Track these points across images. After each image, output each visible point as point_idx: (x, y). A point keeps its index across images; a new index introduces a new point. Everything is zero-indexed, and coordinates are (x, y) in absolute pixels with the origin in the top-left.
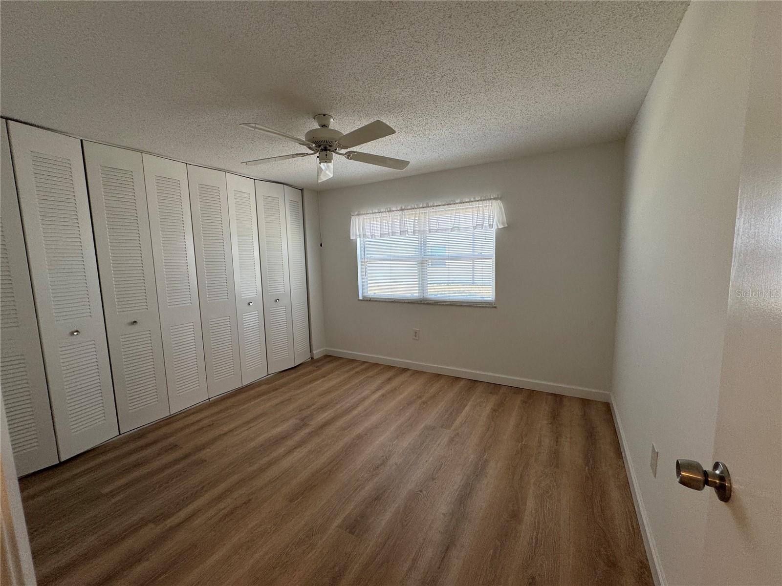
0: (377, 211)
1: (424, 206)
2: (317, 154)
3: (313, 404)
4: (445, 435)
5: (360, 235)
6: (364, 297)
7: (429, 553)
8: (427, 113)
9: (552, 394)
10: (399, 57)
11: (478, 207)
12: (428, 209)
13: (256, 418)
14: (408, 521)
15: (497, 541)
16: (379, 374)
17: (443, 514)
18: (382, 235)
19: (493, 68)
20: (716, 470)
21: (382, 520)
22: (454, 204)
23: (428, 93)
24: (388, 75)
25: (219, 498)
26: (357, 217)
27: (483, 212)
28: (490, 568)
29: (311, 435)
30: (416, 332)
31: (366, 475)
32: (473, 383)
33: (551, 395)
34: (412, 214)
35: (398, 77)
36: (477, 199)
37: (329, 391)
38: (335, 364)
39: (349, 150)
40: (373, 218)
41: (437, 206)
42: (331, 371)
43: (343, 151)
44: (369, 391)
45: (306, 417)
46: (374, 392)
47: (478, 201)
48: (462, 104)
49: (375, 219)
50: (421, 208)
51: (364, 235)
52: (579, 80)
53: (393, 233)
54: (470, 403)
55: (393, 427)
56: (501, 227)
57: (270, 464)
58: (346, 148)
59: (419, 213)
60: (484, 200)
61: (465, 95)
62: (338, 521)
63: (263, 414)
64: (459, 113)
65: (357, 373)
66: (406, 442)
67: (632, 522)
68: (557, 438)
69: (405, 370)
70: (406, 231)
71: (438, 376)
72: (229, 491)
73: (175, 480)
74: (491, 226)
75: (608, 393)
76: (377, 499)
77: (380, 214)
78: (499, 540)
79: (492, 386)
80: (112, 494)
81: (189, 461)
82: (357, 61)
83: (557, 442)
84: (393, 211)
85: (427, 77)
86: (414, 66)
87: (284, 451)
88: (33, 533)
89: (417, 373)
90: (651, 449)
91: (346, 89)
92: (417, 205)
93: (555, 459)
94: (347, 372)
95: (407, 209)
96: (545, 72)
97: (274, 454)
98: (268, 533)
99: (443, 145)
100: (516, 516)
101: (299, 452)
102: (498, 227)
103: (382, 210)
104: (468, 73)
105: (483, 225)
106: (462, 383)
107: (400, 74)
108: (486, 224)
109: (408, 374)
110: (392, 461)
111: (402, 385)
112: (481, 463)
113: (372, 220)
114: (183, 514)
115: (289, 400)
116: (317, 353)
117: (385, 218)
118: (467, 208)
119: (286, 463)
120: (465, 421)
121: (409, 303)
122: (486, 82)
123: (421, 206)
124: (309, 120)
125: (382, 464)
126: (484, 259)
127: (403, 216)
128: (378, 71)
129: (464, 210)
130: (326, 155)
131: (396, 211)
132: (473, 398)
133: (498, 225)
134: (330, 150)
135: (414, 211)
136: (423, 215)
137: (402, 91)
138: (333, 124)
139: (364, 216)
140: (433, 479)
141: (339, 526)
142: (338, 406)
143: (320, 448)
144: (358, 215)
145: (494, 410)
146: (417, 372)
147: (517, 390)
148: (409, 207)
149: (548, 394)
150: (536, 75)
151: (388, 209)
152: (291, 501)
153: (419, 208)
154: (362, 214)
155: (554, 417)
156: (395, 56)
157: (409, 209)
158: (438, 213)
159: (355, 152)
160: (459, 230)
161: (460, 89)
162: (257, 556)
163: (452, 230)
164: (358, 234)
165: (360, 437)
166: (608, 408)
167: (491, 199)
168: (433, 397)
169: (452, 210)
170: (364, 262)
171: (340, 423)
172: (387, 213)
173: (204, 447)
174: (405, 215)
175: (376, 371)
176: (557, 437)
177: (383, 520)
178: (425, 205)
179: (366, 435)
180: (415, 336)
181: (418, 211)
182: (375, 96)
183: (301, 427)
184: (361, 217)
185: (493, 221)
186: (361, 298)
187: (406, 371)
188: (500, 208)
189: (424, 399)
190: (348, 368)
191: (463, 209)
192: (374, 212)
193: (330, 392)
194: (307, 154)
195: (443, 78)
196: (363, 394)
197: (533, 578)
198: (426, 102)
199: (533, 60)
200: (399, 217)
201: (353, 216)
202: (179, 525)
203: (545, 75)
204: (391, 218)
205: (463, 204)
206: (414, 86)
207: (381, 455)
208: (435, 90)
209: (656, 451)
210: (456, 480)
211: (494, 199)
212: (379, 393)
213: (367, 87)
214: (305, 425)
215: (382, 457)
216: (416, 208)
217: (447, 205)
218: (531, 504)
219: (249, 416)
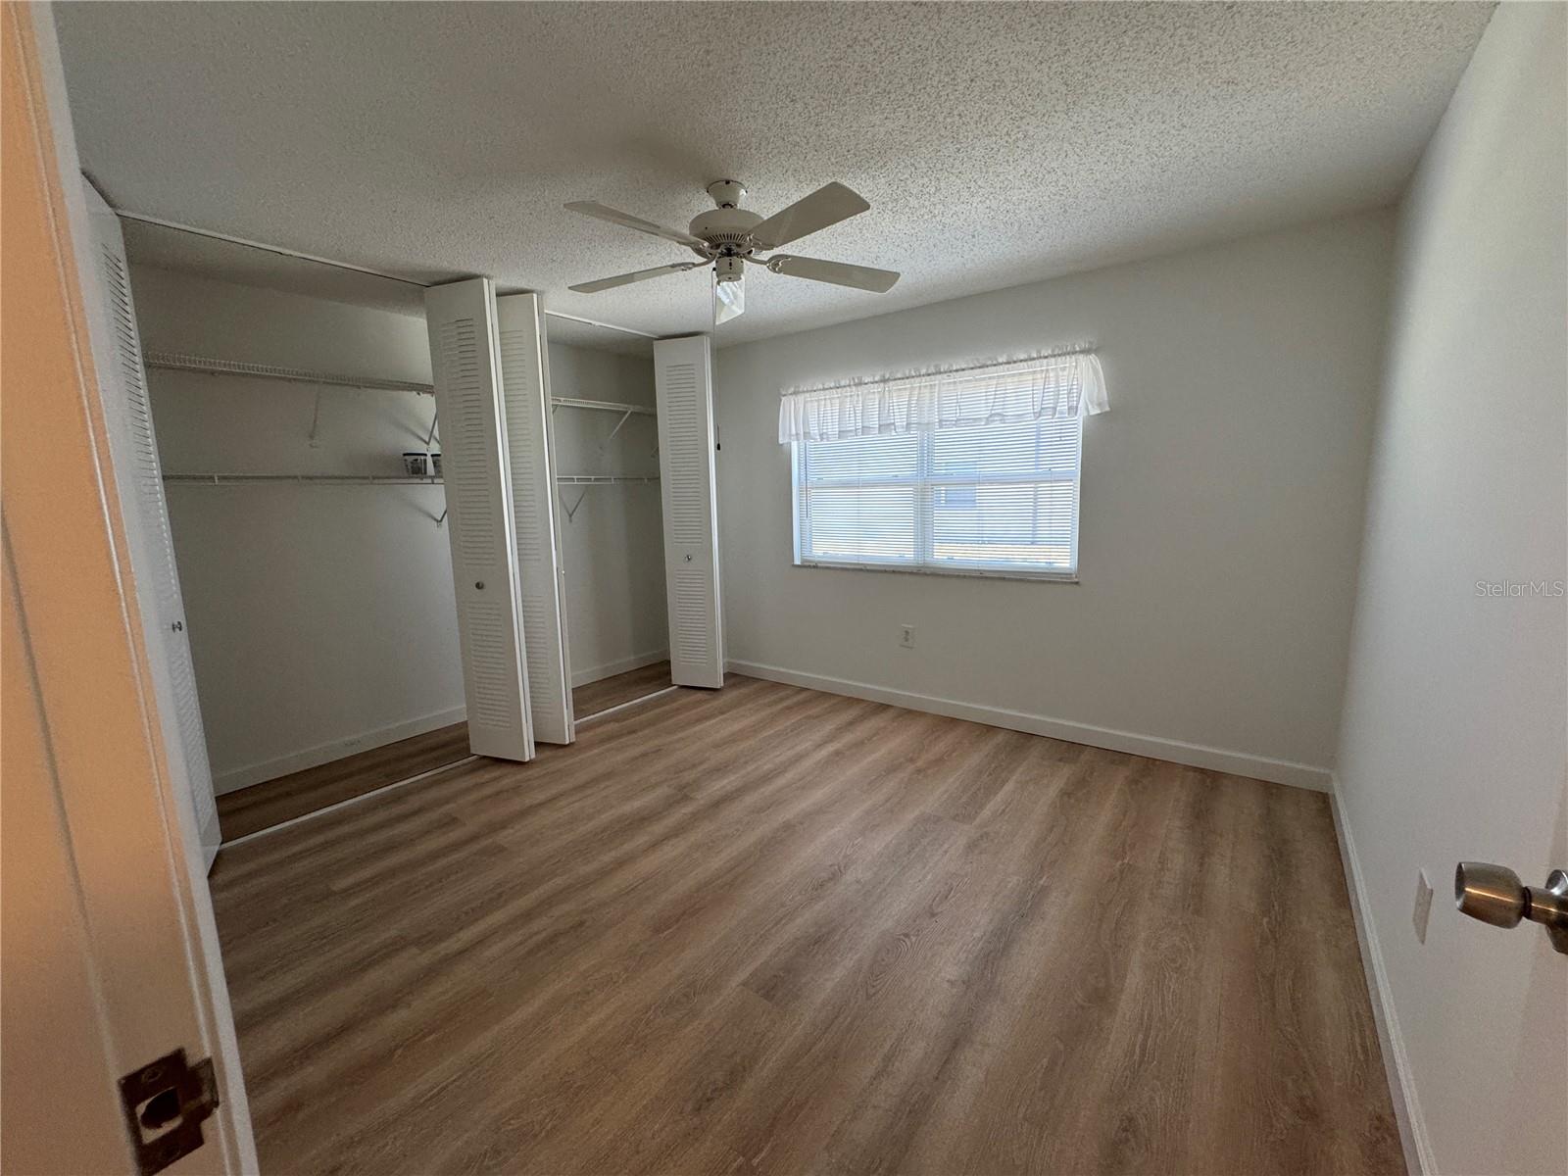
0: (832, 385)
1: (930, 372)
2: (713, 264)
3: (701, 763)
4: (961, 836)
5: (797, 434)
6: (803, 561)
7: (917, 1050)
8: (939, 166)
9: (1196, 769)
10: (878, 42)
11: (1047, 370)
12: (939, 377)
13: (595, 781)
14: (878, 987)
15: (1057, 1042)
16: (830, 712)
17: (948, 981)
18: (842, 434)
19: (1086, 51)
20: (1552, 888)
21: (827, 980)
22: (995, 365)
23: (941, 119)
24: (856, 84)
25: (528, 916)
26: (792, 398)
27: (1057, 382)
28: (1041, 1090)
29: (696, 818)
30: (907, 632)
31: (799, 897)
32: (1025, 738)
33: (1195, 771)
34: (905, 389)
35: (877, 87)
36: (1044, 353)
37: (732, 740)
38: (744, 691)
39: (777, 251)
40: (825, 399)
41: (957, 371)
42: (737, 704)
43: (766, 255)
44: (810, 743)
45: (688, 784)
46: (819, 746)
47: (1046, 357)
48: (1015, 141)
49: (828, 401)
50: (924, 375)
51: (807, 435)
52: (1285, 67)
53: (865, 429)
54: (1014, 777)
55: (855, 814)
56: (1094, 411)
57: (621, 864)
58: (771, 247)
59: (920, 387)
60: (1059, 355)
61: (1022, 118)
62: (743, 975)
63: (608, 775)
64: (1008, 161)
65: (789, 708)
66: (880, 843)
67: (1363, 1038)
68: (1202, 858)
69: (882, 708)
70: (891, 424)
71: (952, 722)
72: (547, 903)
73: (453, 878)
74: (1073, 410)
75: (1327, 771)
76: (819, 942)
77: (839, 390)
78: (1061, 1041)
79: (1065, 745)
80: (348, 893)
81: (475, 847)
82: (792, 57)
83: (1201, 865)
84: (866, 384)
85: (939, 82)
86: (911, 61)
87: (646, 842)
88: (227, 946)
89: (908, 714)
90: (1416, 884)
91: (771, 121)
92: (915, 370)
93: (1195, 897)
94: (770, 705)
95: (895, 379)
96: (1205, 53)
97: (627, 847)
98: (615, 983)
99: (974, 236)
100: (1102, 998)
101: (673, 845)
102: (1088, 411)
103: (843, 383)
104: (1030, 67)
105: (1055, 408)
106: (1000, 738)
107: (881, 80)
108: (1063, 407)
109: (890, 714)
110: (849, 877)
111: (874, 735)
112: (1032, 893)
113: (823, 402)
114: (466, 936)
115: (658, 751)
117: (848, 399)
118: (1021, 374)
119: (647, 865)
120: (1004, 810)
121: (894, 572)
122: (1067, 85)
123: (923, 371)
124: (697, 195)
125: (830, 879)
126: (1056, 481)
127: (887, 393)
128: (836, 77)
129: (1016, 379)
130: (731, 264)
131: (872, 383)
132: (1021, 769)
133: (1090, 407)
134: (737, 254)
135: (908, 384)
136: (927, 391)
137: (886, 118)
138: (744, 199)
139: (808, 395)
140: (933, 915)
141: (745, 984)
142: (750, 768)
143: (713, 842)
144: (795, 393)
145: (1066, 794)
146: (909, 712)
147: (1119, 757)
148: (899, 376)
149: (1187, 768)
150: (1182, 61)
151: (856, 381)
152: (657, 930)
153: (920, 376)
154: (804, 392)
155: (1200, 816)
156: (872, 40)
157: (899, 379)
158: (960, 387)
159: (787, 257)
160: (1003, 421)
161: (1011, 106)
162: (593, 1020)
163: (988, 420)
164: (794, 432)
165: (788, 827)
166: (1324, 804)
167: (1075, 353)
168: (939, 761)
169: (990, 378)
170: (805, 490)
171: (750, 799)
172: (854, 388)
173: (503, 825)
174: (889, 391)
175: (826, 705)
176: (1203, 855)
177: (829, 981)
178: (932, 370)
179: (802, 824)
180: (907, 640)
181: (917, 382)
182: (829, 133)
183: (678, 802)
184: (801, 398)
185: (1078, 402)
186: (797, 562)
187: (884, 709)
188: (1095, 372)
189: (920, 763)
190: (772, 697)
191: (1014, 375)
192: (826, 386)
193: (734, 741)
194: (694, 265)
195: (973, 84)
196: (799, 749)
197: (1131, 1120)
198: (936, 142)
199: (1178, 25)
200: (877, 396)
201: (784, 395)
202: (461, 953)
203: (1205, 59)
204: (860, 398)
205: (1012, 365)
206: (911, 106)
207: (830, 863)
208: (956, 113)
209: (1429, 887)
210: (979, 921)
211: (1082, 352)
212: (831, 748)
213: (812, 114)
214: (686, 798)
215: (831, 866)
216: (913, 377)
217: (980, 367)
218: (1135, 979)
219: (582, 777)
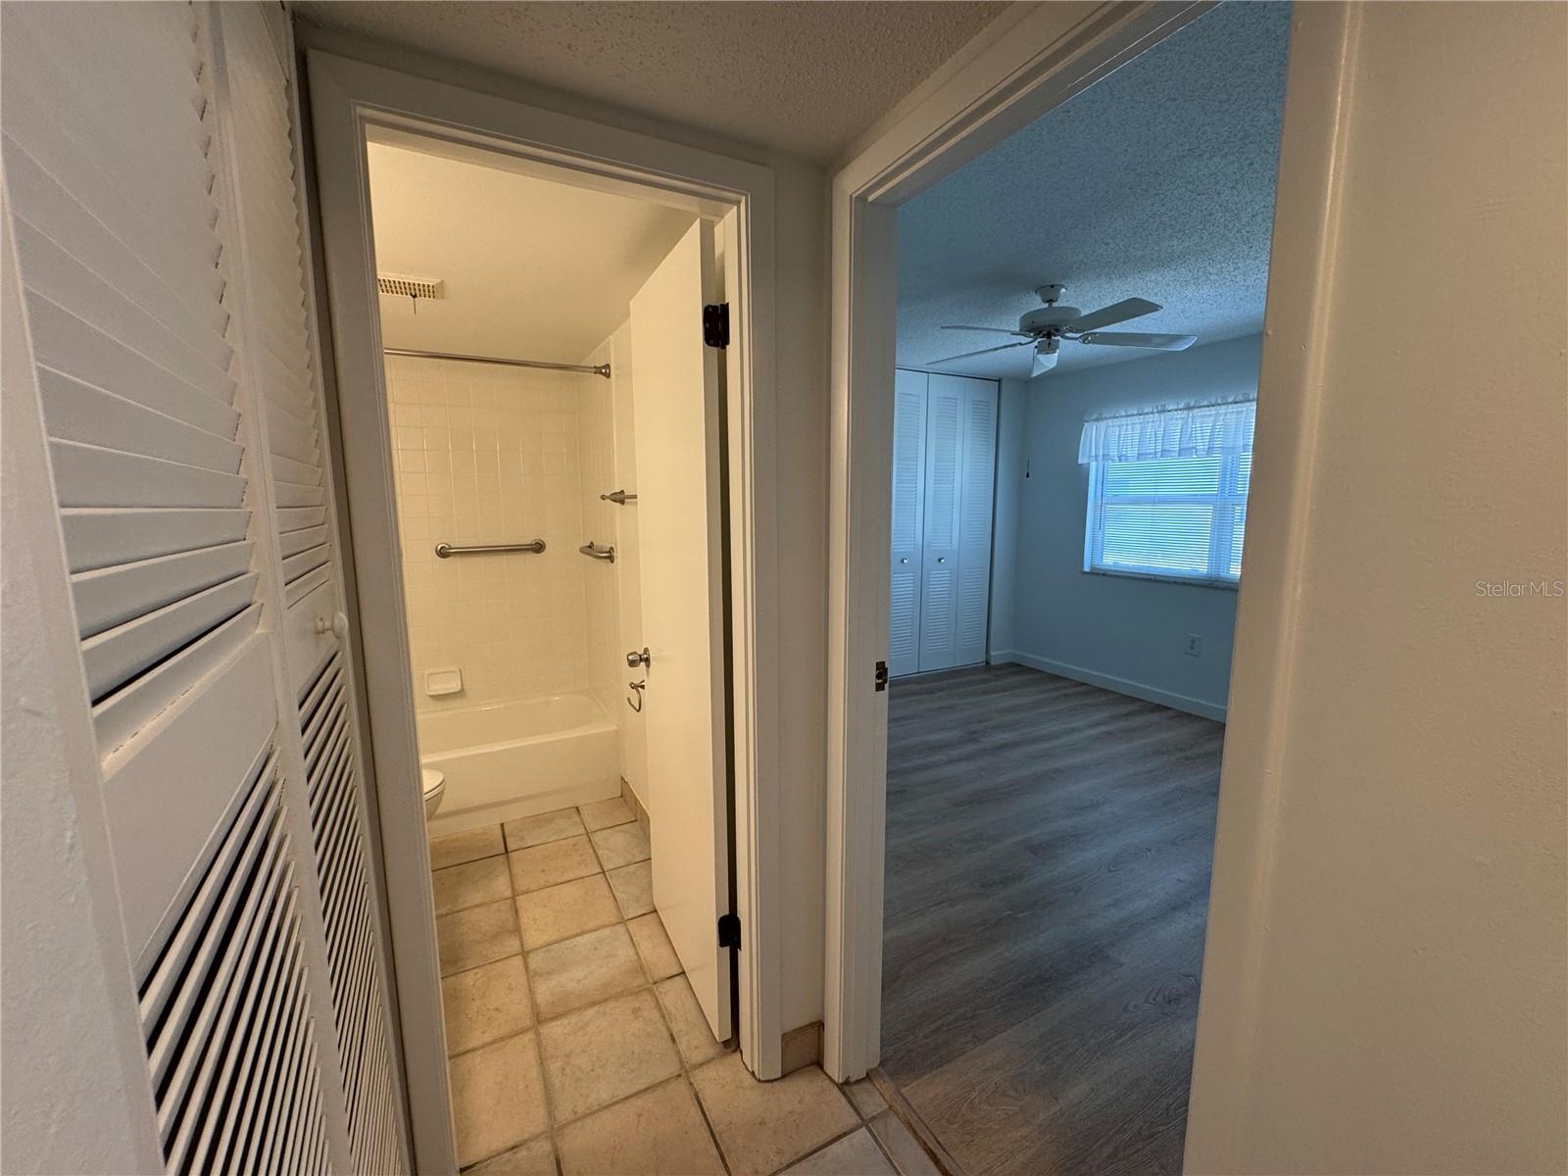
0: (1135, 412)
2: (1036, 343)
5: (1096, 456)
6: (1093, 568)
16: (1106, 704)
18: (1141, 456)
26: (1094, 423)
29: (983, 752)
30: (1193, 641)
34: (1210, 415)
37: (1014, 709)
38: (1026, 677)
39: (1087, 332)
40: (1127, 425)
43: (1078, 335)
45: (977, 732)
49: (1130, 427)
50: (1231, 403)
51: (1106, 457)
53: (1165, 453)
55: (1118, 774)
58: (1083, 330)
62: (1016, 839)
65: (1065, 695)
66: (1137, 795)
69: (1161, 708)
70: (1193, 448)
76: (1074, 837)
77: (1141, 417)
84: (1170, 411)
92: (1222, 398)
95: (1200, 407)
103: (1146, 411)
109: (1168, 714)
110: (1105, 809)
111: (1148, 727)
113: (1124, 427)
116: (998, 655)
117: (1150, 425)
121: (1186, 584)
123: (1230, 400)
125: (1088, 807)
127: (1190, 420)
130: (1049, 342)
131: (1176, 410)
134: (1055, 335)
135: (1213, 411)
136: (1234, 416)
138: (1065, 297)
139: (1110, 421)
140: (1176, 845)
144: (1097, 420)
148: (1205, 403)
151: (1160, 408)
154: (1106, 418)
157: (1205, 406)
159: (1096, 334)
164: (1093, 454)
170: (1100, 505)
171: (1026, 750)
172: (1157, 415)
174: (1193, 418)
175: (1103, 699)
178: (1240, 398)
180: (1192, 648)
181: (1222, 409)
183: (968, 741)
184: (1103, 424)
186: (1087, 569)
190: (1051, 686)
192: (1129, 413)
194: (1021, 344)
196: (1074, 725)
200: (1180, 422)
201: (1087, 421)
204: (1163, 423)
207: (1091, 798)
214: (974, 740)
216: (1219, 405)
